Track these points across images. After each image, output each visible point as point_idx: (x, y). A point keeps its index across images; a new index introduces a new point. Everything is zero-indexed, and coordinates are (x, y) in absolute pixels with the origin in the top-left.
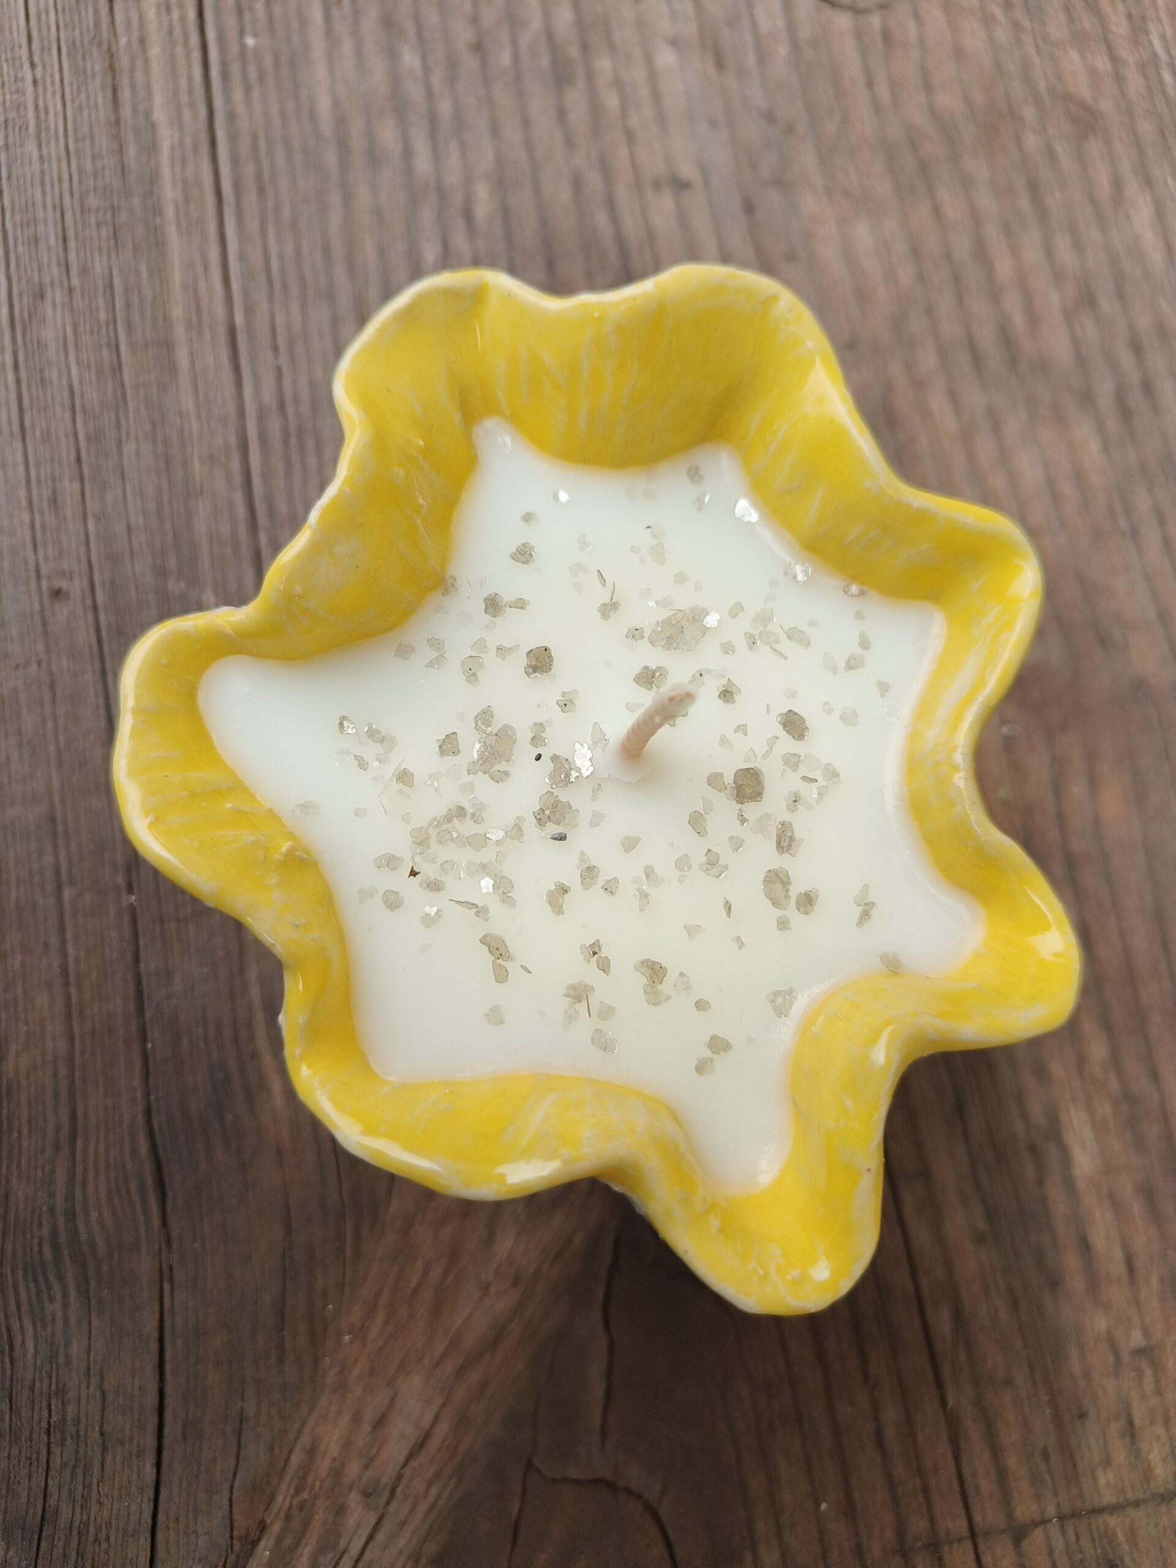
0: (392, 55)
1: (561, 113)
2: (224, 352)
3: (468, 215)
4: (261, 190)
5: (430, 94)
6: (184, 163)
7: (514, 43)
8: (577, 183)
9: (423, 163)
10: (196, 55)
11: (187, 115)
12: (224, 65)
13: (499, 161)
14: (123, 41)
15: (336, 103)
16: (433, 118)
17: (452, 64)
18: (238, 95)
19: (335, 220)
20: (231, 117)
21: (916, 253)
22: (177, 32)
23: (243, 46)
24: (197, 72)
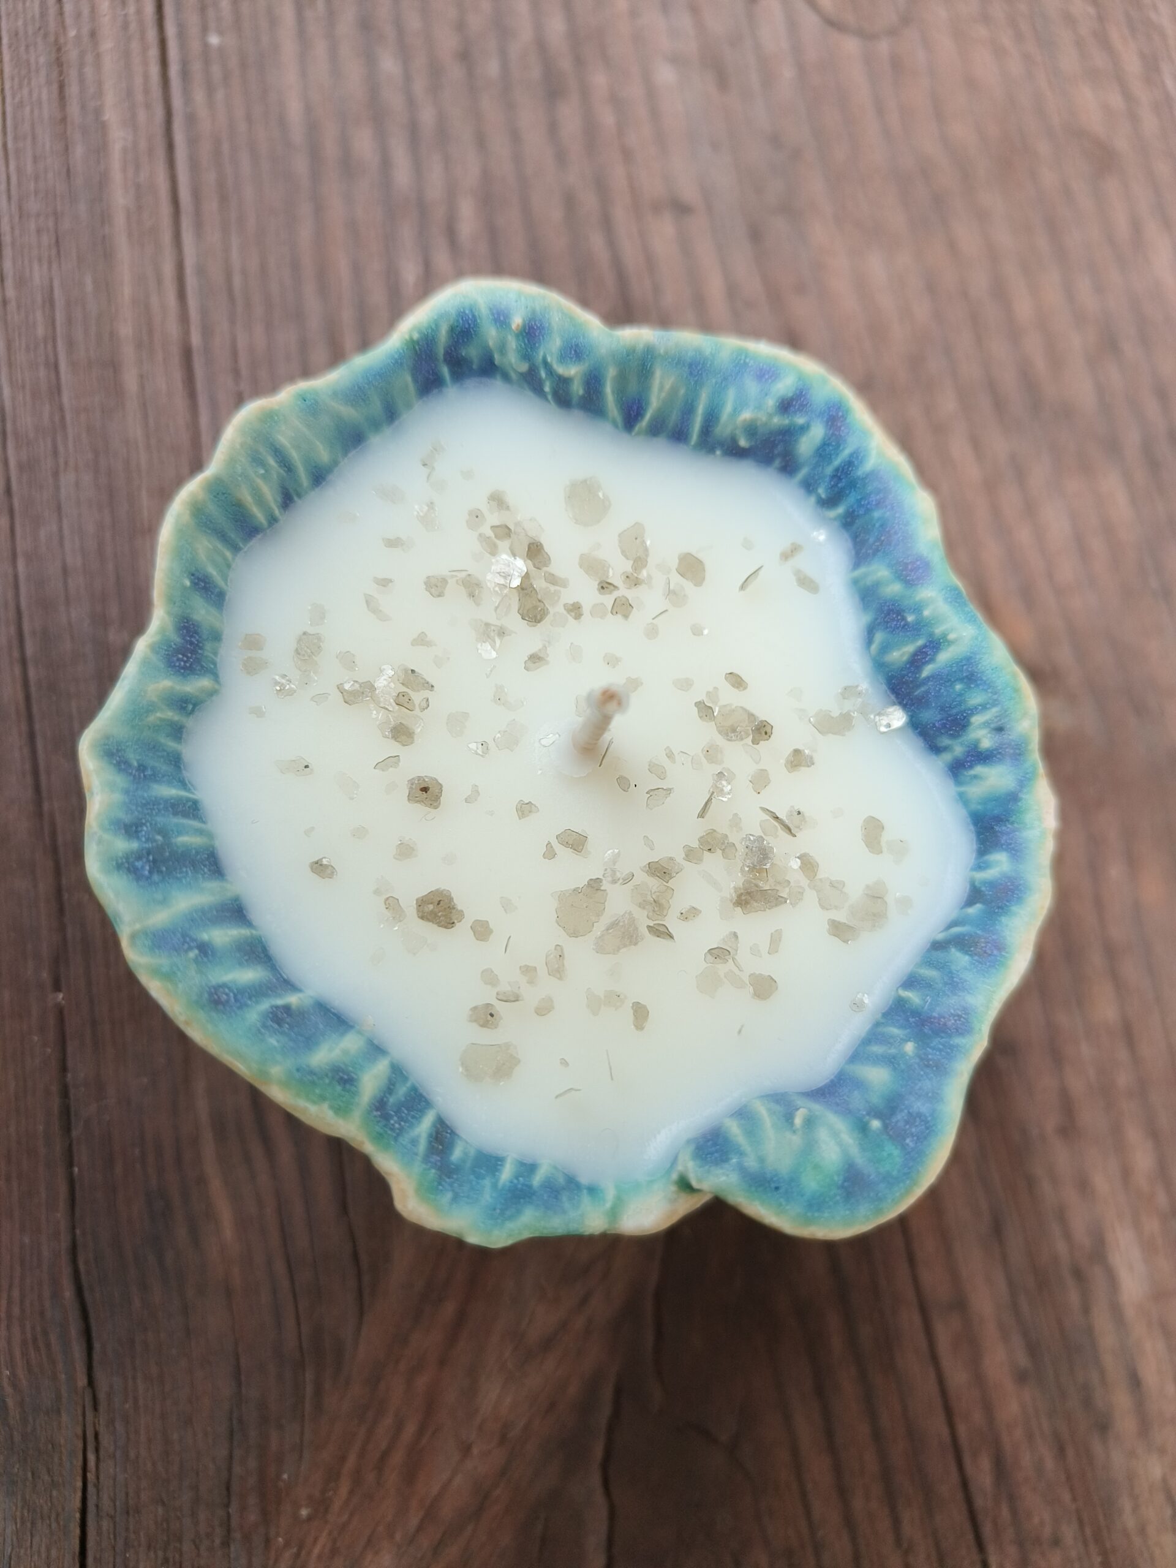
0: (370, 60)
1: (553, 128)
2: (178, 375)
3: (451, 233)
4: (223, 199)
5: (411, 102)
6: (137, 167)
7: (503, 53)
8: (570, 202)
9: (402, 175)
10: (154, 52)
11: (142, 116)
12: (185, 64)
13: (486, 176)
14: (72, 33)
15: (308, 109)
16: (413, 131)
17: (436, 71)
18: (199, 96)
19: (305, 233)
20: (191, 119)
21: (932, 288)
22: (133, 26)
23: (206, 46)
24: (154, 70)
